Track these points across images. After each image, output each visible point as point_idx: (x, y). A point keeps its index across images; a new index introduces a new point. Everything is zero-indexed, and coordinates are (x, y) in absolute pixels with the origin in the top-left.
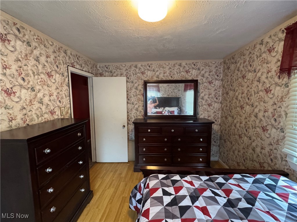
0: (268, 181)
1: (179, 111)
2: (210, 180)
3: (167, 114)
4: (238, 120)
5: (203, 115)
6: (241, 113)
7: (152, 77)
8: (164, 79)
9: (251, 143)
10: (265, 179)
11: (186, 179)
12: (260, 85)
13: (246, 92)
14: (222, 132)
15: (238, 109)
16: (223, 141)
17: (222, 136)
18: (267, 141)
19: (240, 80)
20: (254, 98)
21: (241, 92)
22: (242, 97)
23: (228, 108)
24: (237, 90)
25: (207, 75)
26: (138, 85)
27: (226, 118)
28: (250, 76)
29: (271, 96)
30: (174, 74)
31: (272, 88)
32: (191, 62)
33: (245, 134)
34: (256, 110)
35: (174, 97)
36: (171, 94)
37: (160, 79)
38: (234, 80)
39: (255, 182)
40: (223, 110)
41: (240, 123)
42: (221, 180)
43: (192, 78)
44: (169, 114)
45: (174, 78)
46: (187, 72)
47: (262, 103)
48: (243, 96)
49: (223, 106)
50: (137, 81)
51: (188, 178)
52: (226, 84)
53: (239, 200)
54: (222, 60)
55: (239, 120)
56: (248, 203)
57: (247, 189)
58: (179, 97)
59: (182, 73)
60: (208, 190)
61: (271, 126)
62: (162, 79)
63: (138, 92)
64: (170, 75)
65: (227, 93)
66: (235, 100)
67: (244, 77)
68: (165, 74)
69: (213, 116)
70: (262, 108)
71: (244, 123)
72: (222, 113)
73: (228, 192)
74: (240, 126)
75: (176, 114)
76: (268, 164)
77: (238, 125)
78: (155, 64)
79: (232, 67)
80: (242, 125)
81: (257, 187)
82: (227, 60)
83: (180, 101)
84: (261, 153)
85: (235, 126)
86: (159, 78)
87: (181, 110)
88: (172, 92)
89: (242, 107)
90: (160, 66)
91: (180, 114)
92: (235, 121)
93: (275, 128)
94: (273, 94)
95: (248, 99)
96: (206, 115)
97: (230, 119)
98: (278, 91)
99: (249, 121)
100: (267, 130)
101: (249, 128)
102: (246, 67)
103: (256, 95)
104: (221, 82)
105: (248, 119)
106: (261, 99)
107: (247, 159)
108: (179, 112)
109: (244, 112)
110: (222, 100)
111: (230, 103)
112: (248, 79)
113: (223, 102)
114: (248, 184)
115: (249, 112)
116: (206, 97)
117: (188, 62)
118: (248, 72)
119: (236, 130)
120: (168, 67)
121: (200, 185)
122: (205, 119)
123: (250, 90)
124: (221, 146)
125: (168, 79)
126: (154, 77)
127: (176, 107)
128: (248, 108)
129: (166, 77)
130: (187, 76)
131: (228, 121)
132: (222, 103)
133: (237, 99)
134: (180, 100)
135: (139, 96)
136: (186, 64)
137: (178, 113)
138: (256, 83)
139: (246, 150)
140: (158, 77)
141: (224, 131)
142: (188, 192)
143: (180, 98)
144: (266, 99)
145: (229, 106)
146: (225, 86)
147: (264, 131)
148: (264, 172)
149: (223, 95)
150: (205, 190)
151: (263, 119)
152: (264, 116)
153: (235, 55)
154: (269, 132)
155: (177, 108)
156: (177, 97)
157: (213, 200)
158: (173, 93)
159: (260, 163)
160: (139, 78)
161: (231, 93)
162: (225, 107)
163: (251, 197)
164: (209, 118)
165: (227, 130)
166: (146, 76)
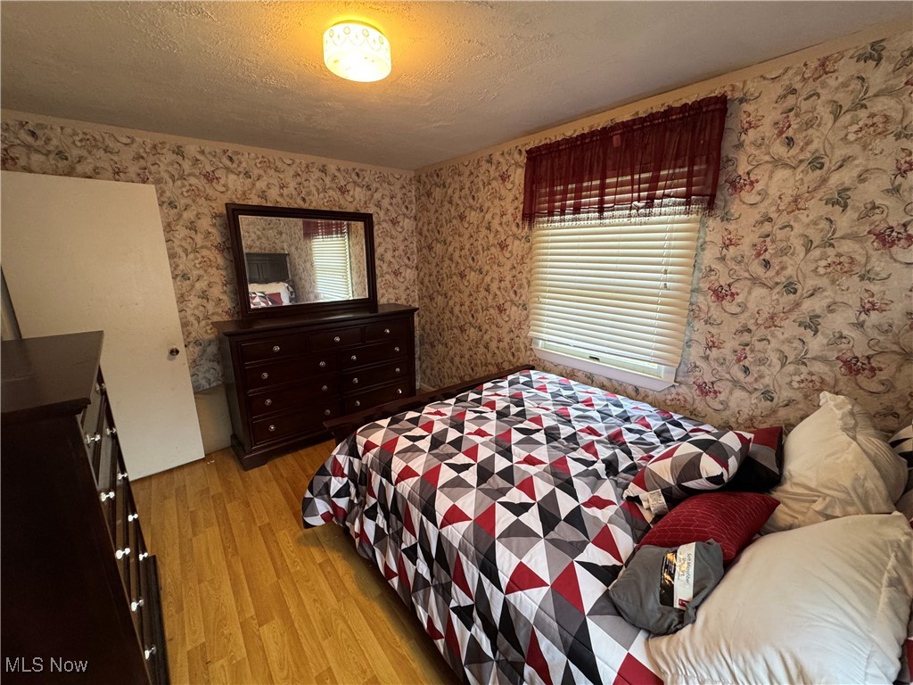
0: (523, 379)
1: (291, 292)
2: (458, 401)
3: (263, 305)
4: (456, 298)
5: (386, 297)
6: (461, 287)
7: (244, 193)
8: (284, 204)
9: (483, 337)
10: (518, 378)
11: (425, 411)
12: (491, 236)
13: (468, 246)
14: (423, 329)
15: (455, 278)
16: (427, 346)
17: (425, 335)
18: (506, 328)
19: (454, 222)
20: (482, 258)
21: (457, 245)
22: (460, 256)
23: (433, 278)
24: (451, 242)
25: (385, 203)
26: (198, 216)
27: (432, 299)
28: (473, 216)
29: (508, 255)
30: (309, 193)
31: (509, 241)
32: (350, 165)
33: (470, 323)
34: (488, 279)
35: (267, 252)
36: (258, 243)
37: (271, 202)
38: (444, 220)
39: (511, 384)
40: (422, 283)
41: (461, 305)
42: (472, 396)
43: (356, 208)
44: (267, 304)
45: (311, 202)
46: (343, 190)
47: (495, 267)
48: (463, 253)
49: (422, 274)
50: (189, 201)
51: (427, 409)
52: (425, 229)
53: (508, 407)
54: (413, 174)
55: (457, 300)
56: (517, 406)
57: (508, 395)
58: (282, 252)
59: (331, 193)
60: (468, 412)
61: (509, 303)
62: (277, 202)
63: (199, 239)
64: (299, 194)
65: (430, 248)
66: (447, 262)
67: (462, 217)
68: (285, 191)
69: (404, 296)
70: (496, 276)
71: (467, 303)
72: (420, 290)
73: (492, 405)
74: (461, 311)
75: (286, 302)
76: (510, 362)
77: (457, 310)
78: (249, 156)
79: (437, 193)
80: (465, 308)
81: (517, 389)
82: (424, 175)
83: (288, 265)
84: (498, 348)
85: (452, 312)
86: (266, 200)
87: (295, 290)
88: (259, 238)
89: (462, 276)
90: (267, 164)
91: (296, 302)
92: (451, 303)
93: (515, 305)
94: (511, 252)
95: (473, 259)
96: (392, 296)
97: (440, 299)
98: (516, 247)
99: (476, 299)
100: (505, 310)
101: (477, 311)
102: (465, 198)
103: (485, 253)
104: (415, 224)
105: (475, 295)
106: (494, 260)
107: (476, 365)
108: (293, 296)
109: (466, 284)
110: (418, 262)
111: (438, 269)
112: (469, 223)
113: (421, 265)
114: (505, 388)
115: (476, 283)
116: (388, 256)
117: (344, 165)
118: (469, 209)
119: (454, 319)
120: (291, 172)
121: (453, 411)
122: (389, 304)
123: (475, 244)
124: (423, 357)
125: (296, 206)
126: (251, 196)
127: (281, 283)
128: (473, 277)
129: (288, 199)
130: (342, 202)
131: (436, 303)
132: (419, 267)
133: (451, 259)
134: (288, 260)
135: (205, 252)
136: (339, 170)
137: (291, 300)
138: (484, 232)
139: (474, 350)
140: (263, 195)
141: (427, 327)
142: (445, 424)
143: (285, 255)
144: (502, 259)
145: (435, 273)
146: (425, 232)
147: (501, 312)
148: (512, 372)
149: (419, 250)
150: (463, 414)
151: (498, 293)
152: (499, 288)
153: (441, 169)
154: (508, 312)
155: (287, 285)
156: (278, 252)
157: (481, 418)
158: (264, 240)
159: (497, 365)
160: (195, 193)
161: (438, 248)
162: (427, 276)
163: (519, 401)
164: (399, 302)
165: (436, 323)
166: (223, 189)
